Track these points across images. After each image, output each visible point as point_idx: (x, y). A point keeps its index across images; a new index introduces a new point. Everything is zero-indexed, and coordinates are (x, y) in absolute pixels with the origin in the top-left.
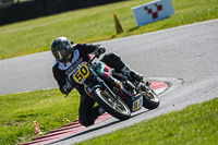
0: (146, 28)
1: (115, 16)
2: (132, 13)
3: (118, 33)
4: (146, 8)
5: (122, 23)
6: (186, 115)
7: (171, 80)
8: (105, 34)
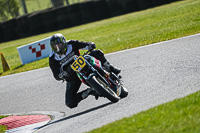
0: (31, 65)
1: (2, 55)
2: (18, 52)
3: (5, 71)
4: (30, 48)
7: (54, 113)
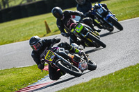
1: (46, 22)
3: (48, 33)
5: (50, 27)
6: (91, 85)
8: (39, 33)
